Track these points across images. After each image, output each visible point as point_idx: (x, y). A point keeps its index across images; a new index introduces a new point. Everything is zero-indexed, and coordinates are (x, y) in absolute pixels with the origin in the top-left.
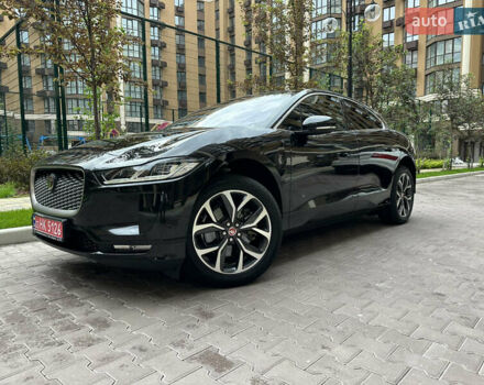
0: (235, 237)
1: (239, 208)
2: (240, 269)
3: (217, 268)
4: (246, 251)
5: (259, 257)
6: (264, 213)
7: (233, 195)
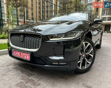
0: (84, 57)
1: (86, 48)
2: (86, 68)
3: (80, 68)
4: (87, 61)
5: (90, 63)
6: (92, 49)
7: (85, 43)
